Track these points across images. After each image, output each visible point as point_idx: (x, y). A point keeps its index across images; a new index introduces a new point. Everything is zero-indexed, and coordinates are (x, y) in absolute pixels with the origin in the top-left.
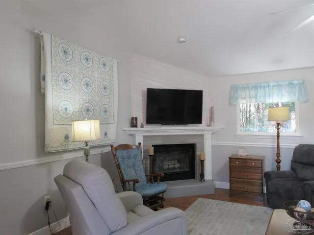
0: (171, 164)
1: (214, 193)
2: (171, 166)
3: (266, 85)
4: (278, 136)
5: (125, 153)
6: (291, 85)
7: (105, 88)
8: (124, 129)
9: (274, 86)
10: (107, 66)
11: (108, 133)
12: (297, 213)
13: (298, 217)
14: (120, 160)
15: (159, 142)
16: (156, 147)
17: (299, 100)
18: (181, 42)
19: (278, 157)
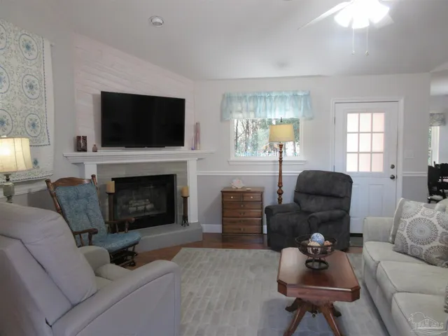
0: (141, 205)
1: (201, 239)
2: (141, 208)
3: (267, 95)
4: (281, 161)
5: (71, 191)
6: (295, 96)
7: (31, 87)
8: (65, 154)
9: (276, 97)
10: (33, 49)
11: (38, 160)
12: (310, 248)
13: (311, 253)
14: (63, 201)
15: (122, 174)
16: (118, 181)
17: (304, 116)
18: (156, 24)
19: (280, 187)
